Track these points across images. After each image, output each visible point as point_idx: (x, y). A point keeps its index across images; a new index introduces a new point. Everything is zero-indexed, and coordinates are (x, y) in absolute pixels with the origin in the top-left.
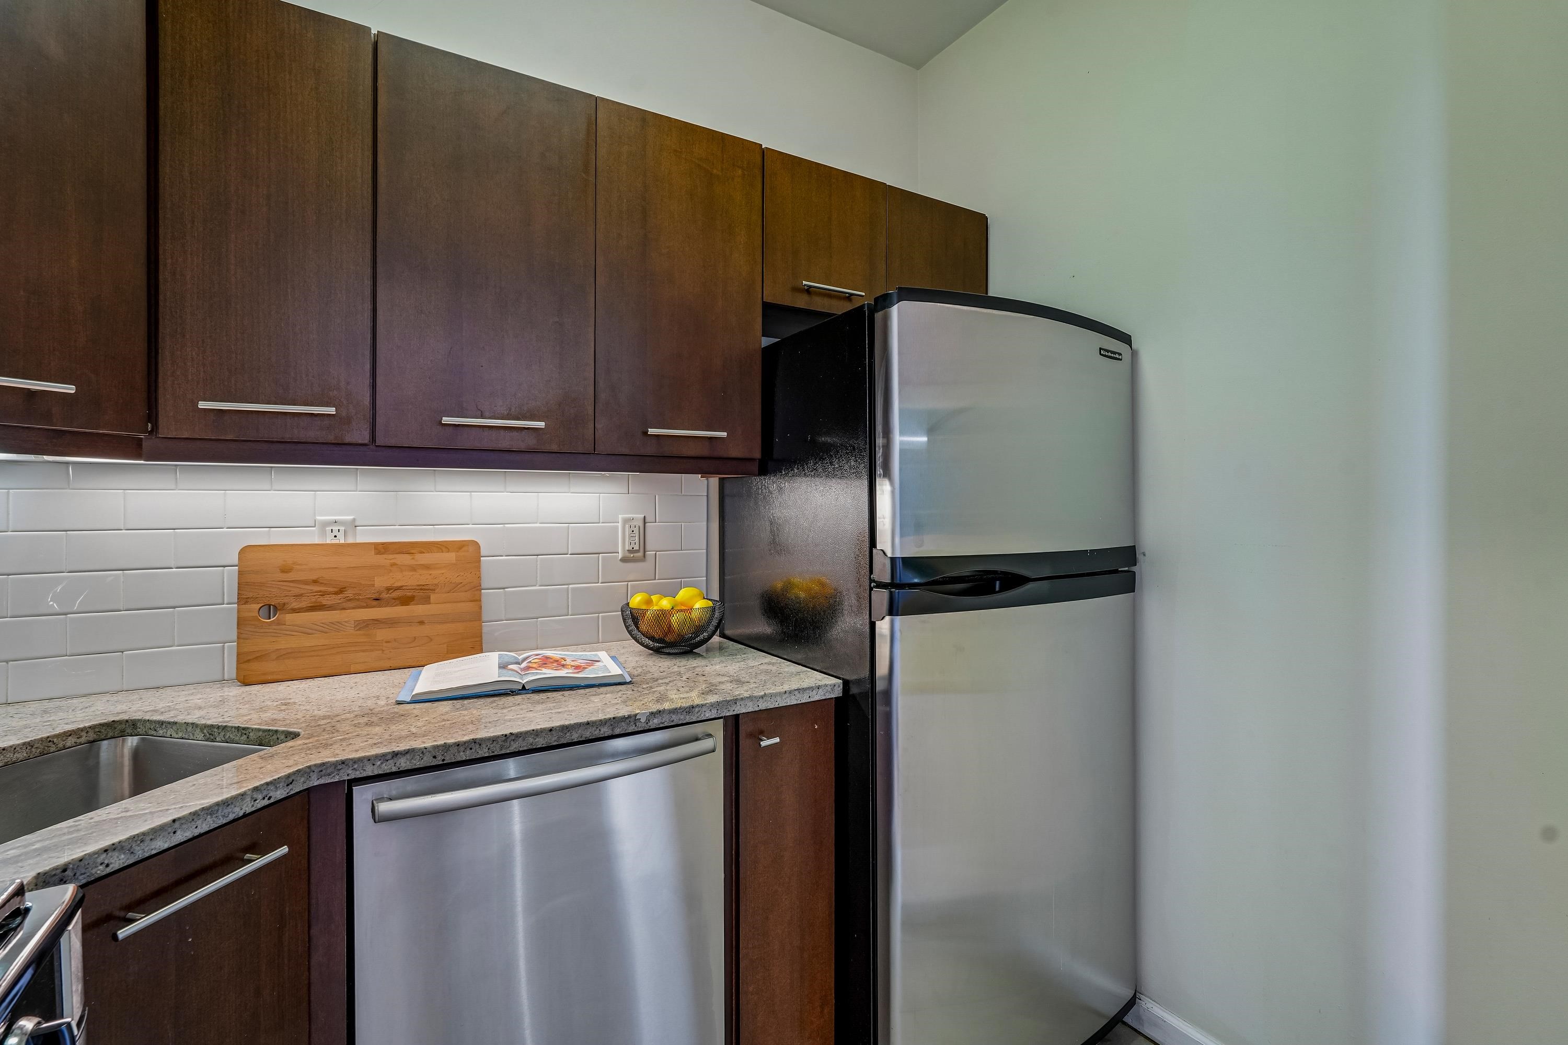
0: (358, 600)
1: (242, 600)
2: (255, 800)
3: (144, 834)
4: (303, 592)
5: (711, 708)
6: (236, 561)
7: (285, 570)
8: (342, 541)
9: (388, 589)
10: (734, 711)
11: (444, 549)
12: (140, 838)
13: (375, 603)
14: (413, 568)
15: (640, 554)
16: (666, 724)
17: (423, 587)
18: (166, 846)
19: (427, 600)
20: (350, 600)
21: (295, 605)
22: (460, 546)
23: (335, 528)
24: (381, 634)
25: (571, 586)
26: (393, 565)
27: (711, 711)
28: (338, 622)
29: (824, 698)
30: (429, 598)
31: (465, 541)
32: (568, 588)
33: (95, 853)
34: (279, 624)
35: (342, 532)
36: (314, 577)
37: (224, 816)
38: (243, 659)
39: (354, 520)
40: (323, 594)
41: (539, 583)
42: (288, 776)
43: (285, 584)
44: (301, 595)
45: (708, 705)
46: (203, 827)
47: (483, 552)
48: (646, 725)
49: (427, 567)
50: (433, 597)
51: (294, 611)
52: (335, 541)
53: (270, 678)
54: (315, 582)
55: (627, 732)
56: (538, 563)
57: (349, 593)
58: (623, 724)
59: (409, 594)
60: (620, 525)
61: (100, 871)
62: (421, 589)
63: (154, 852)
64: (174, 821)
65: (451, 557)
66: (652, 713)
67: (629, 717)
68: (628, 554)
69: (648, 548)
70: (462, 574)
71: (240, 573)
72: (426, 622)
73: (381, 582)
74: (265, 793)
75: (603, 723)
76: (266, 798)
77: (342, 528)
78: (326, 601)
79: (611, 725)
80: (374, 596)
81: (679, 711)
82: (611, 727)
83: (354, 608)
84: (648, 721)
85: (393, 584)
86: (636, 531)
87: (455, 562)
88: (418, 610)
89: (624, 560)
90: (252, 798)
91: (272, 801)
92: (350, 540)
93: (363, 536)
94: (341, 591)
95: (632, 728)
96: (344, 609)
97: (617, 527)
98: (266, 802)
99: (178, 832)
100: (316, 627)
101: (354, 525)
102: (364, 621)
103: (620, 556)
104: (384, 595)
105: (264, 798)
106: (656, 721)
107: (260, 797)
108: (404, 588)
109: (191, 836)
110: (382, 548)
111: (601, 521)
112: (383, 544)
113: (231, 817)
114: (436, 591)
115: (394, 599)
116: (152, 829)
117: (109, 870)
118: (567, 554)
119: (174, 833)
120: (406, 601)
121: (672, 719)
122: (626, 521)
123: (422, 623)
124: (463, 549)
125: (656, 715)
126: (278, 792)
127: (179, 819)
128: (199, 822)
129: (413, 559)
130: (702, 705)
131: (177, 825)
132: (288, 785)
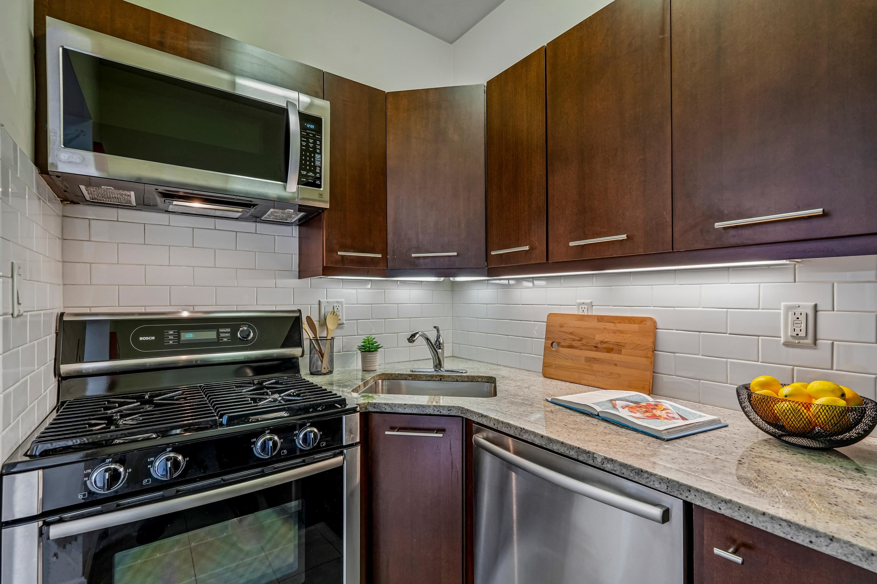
0: (587, 345)
1: (547, 338)
2: (434, 410)
3: (396, 404)
4: (566, 338)
5: (661, 481)
6: (546, 321)
7: (561, 326)
8: (586, 314)
9: (601, 342)
10: (687, 497)
11: (632, 322)
12: (395, 405)
13: (595, 349)
14: (615, 332)
15: (809, 340)
16: (617, 473)
17: (619, 344)
18: (402, 412)
19: (619, 352)
20: (584, 345)
21: (563, 344)
22: (642, 320)
23: (583, 307)
24: (596, 367)
25: (729, 360)
26: (605, 329)
27: (660, 483)
28: (579, 356)
29: (844, 558)
30: (621, 351)
31: (645, 317)
32: (727, 361)
33: (383, 403)
34: (557, 352)
35: (586, 309)
36: (571, 331)
37: (422, 411)
38: (546, 365)
39: (592, 302)
40: (574, 340)
41: (701, 353)
42: (449, 407)
43: (561, 333)
44: (566, 339)
45: (657, 477)
46: (415, 411)
47: (659, 325)
48: (601, 465)
49: (621, 332)
50: (623, 351)
51: (563, 347)
52: (583, 314)
53: (552, 376)
54: (571, 333)
55: (587, 462)
56: (701, 338)
57: (584, 341)
58: (584, 455)
59: (611, 346)
60: (782, 311)
61: (383, 410)
62: (617, 345)
63: (399, 412)
64: (405, 404)
65: (635, 327)
66: (606, 458)
67: (589, 452)
68: (791, 340)
69: (820, 335)
70: (641, 339)
71: (547, 326)
72: (618, 365)
73: (599, 337)
74: (438, 409)
75: (572, 448)
76: (439, 412)
77: (586, 307)
78: (575, 344)
79: (577, 452)
80: (594, 345)
81: (629, 468)
82: (577, 453)
83: (585, 350)
84: (602, 463)
85: (604, 339)
86: (803, 319)
87: (637, 330)
88: (615, 357)
89: (787, 344)
90: (433, 409)
91: (441, 414)
92: (590, 314)
93: (596, 312)
94: (580, 340)
95: (590, 462)
96: (581, 349)
97: (780, 313)
98: (438, 413)
99: (406, 409)
100: (570, 356)
101: (591, 305)
102: (589, 358)
103: (782, 340)
104: (599, 345)
105: (438, 411)
106: (609, 466)
107: (436, 410)
108: (609, 342)
109: (410, 412)
110: (601, 319)
111: (761, 307)
112: (601, 316)
113: (425, 413)
114: (625, 347)
115: (603, 348)
116: (398, 404)
117: (385, 411)
118: (726, 334)
119: (405, 408)
120: (609, 350)
121: (622, 472)
122: (788, 308)
123: (616, 365)
124: (643, 323)
125: (609, 462)
126: (444, 412)
127: (407, 404)
128: (413, 409)
129: (615, 326)
130: (651, 474)
131: (406, 406)
132: (448, 410)
